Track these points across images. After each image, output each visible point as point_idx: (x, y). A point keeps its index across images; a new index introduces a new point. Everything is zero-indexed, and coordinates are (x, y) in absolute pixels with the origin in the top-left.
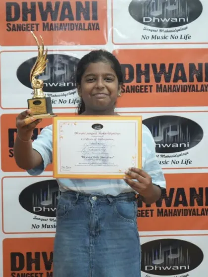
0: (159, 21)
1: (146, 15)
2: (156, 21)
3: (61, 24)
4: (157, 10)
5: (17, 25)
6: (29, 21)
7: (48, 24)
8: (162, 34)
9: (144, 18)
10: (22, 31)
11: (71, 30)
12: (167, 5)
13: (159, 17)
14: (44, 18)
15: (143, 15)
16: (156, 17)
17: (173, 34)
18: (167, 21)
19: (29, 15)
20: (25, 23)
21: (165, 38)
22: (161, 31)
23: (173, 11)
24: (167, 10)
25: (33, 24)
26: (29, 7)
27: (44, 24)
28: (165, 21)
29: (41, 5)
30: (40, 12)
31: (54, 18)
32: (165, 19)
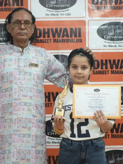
0: (112, 38)
1: (106, 35)
2: (111, 37)
3: (62, 40)
4: (111, 32)
5: (40, 40)
6: (46, 38)
7: (56, 39)
8: (114, 44)
9: (105, 36)
10: (42, 43)
11: (68, 42)
12: (116, 30)
13: (112, 36)
14: (54, 36)
15: (104, 35)
16: (111, 36)
17: (119, 44)
18: (117, 38)
19: (46, 35)
20: (44, 39)
21: (116, 46)
22: (113, 43)
23: (120, 33)
24: (116, 32)
25: (48, 39)
26: (46, 31)
27: (54, 39)
28: (116, 38)
29: (52, 29)
30: (52, 33)
31: (59, 36)
32: (116, 37)
